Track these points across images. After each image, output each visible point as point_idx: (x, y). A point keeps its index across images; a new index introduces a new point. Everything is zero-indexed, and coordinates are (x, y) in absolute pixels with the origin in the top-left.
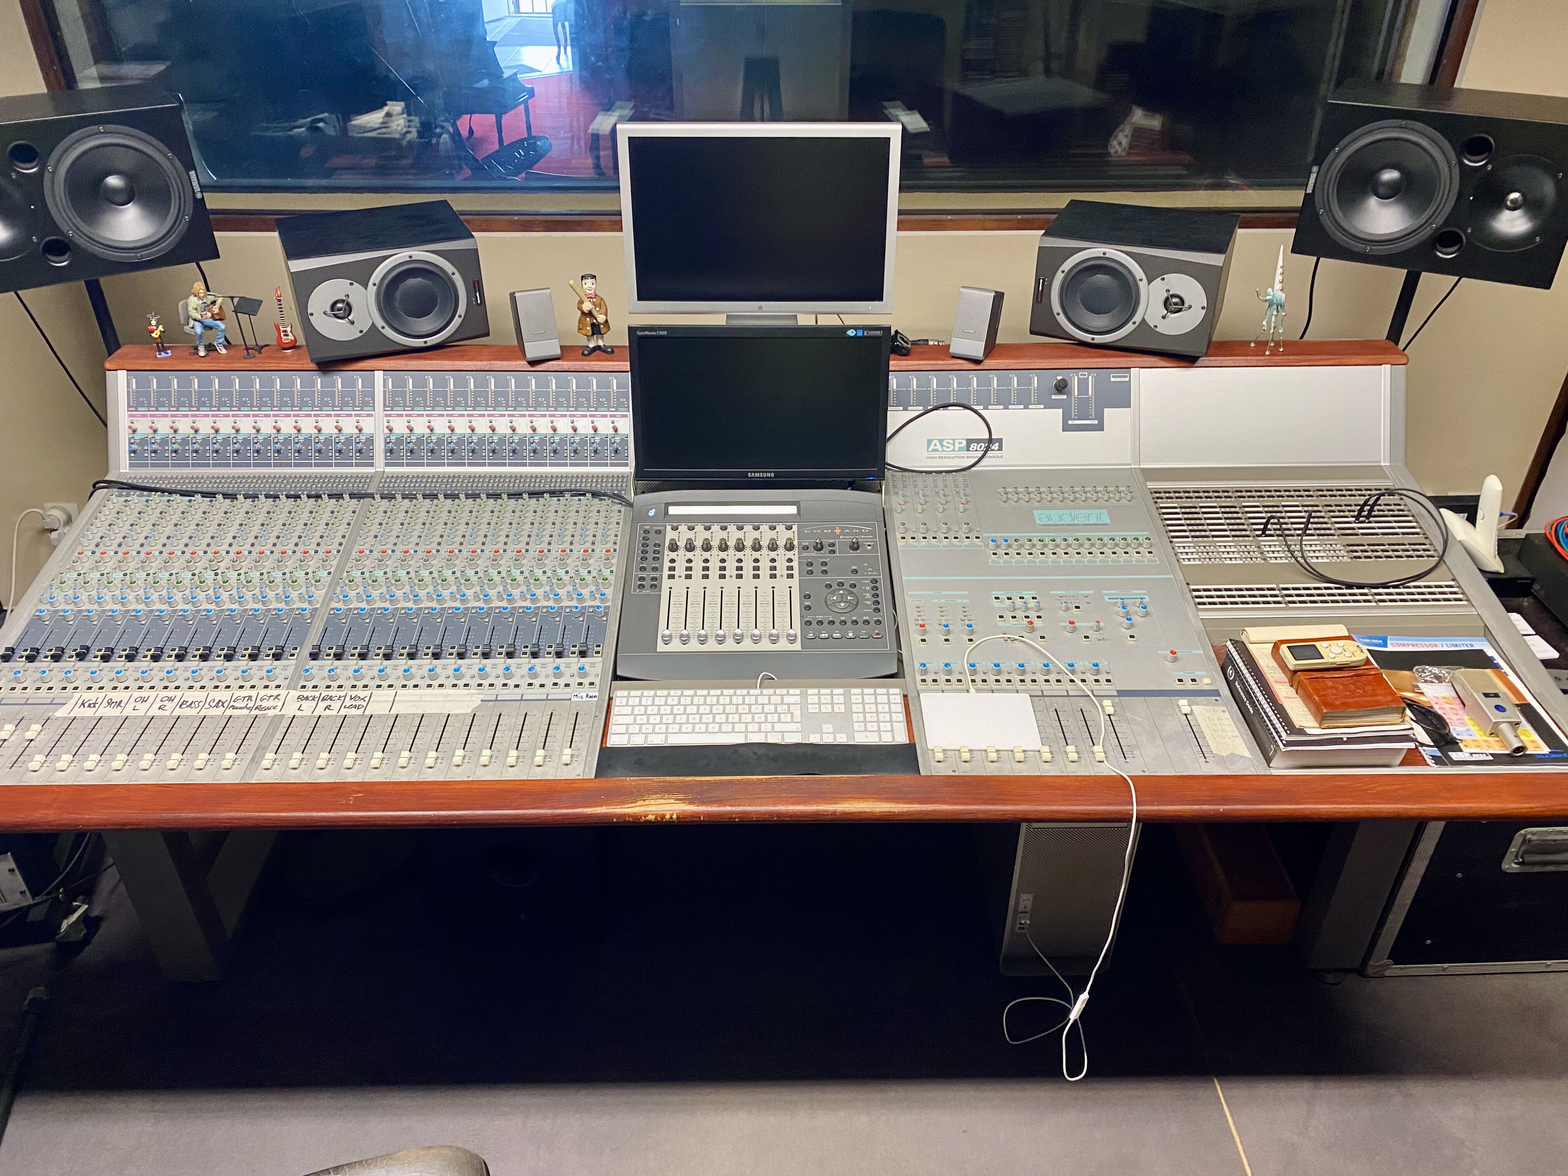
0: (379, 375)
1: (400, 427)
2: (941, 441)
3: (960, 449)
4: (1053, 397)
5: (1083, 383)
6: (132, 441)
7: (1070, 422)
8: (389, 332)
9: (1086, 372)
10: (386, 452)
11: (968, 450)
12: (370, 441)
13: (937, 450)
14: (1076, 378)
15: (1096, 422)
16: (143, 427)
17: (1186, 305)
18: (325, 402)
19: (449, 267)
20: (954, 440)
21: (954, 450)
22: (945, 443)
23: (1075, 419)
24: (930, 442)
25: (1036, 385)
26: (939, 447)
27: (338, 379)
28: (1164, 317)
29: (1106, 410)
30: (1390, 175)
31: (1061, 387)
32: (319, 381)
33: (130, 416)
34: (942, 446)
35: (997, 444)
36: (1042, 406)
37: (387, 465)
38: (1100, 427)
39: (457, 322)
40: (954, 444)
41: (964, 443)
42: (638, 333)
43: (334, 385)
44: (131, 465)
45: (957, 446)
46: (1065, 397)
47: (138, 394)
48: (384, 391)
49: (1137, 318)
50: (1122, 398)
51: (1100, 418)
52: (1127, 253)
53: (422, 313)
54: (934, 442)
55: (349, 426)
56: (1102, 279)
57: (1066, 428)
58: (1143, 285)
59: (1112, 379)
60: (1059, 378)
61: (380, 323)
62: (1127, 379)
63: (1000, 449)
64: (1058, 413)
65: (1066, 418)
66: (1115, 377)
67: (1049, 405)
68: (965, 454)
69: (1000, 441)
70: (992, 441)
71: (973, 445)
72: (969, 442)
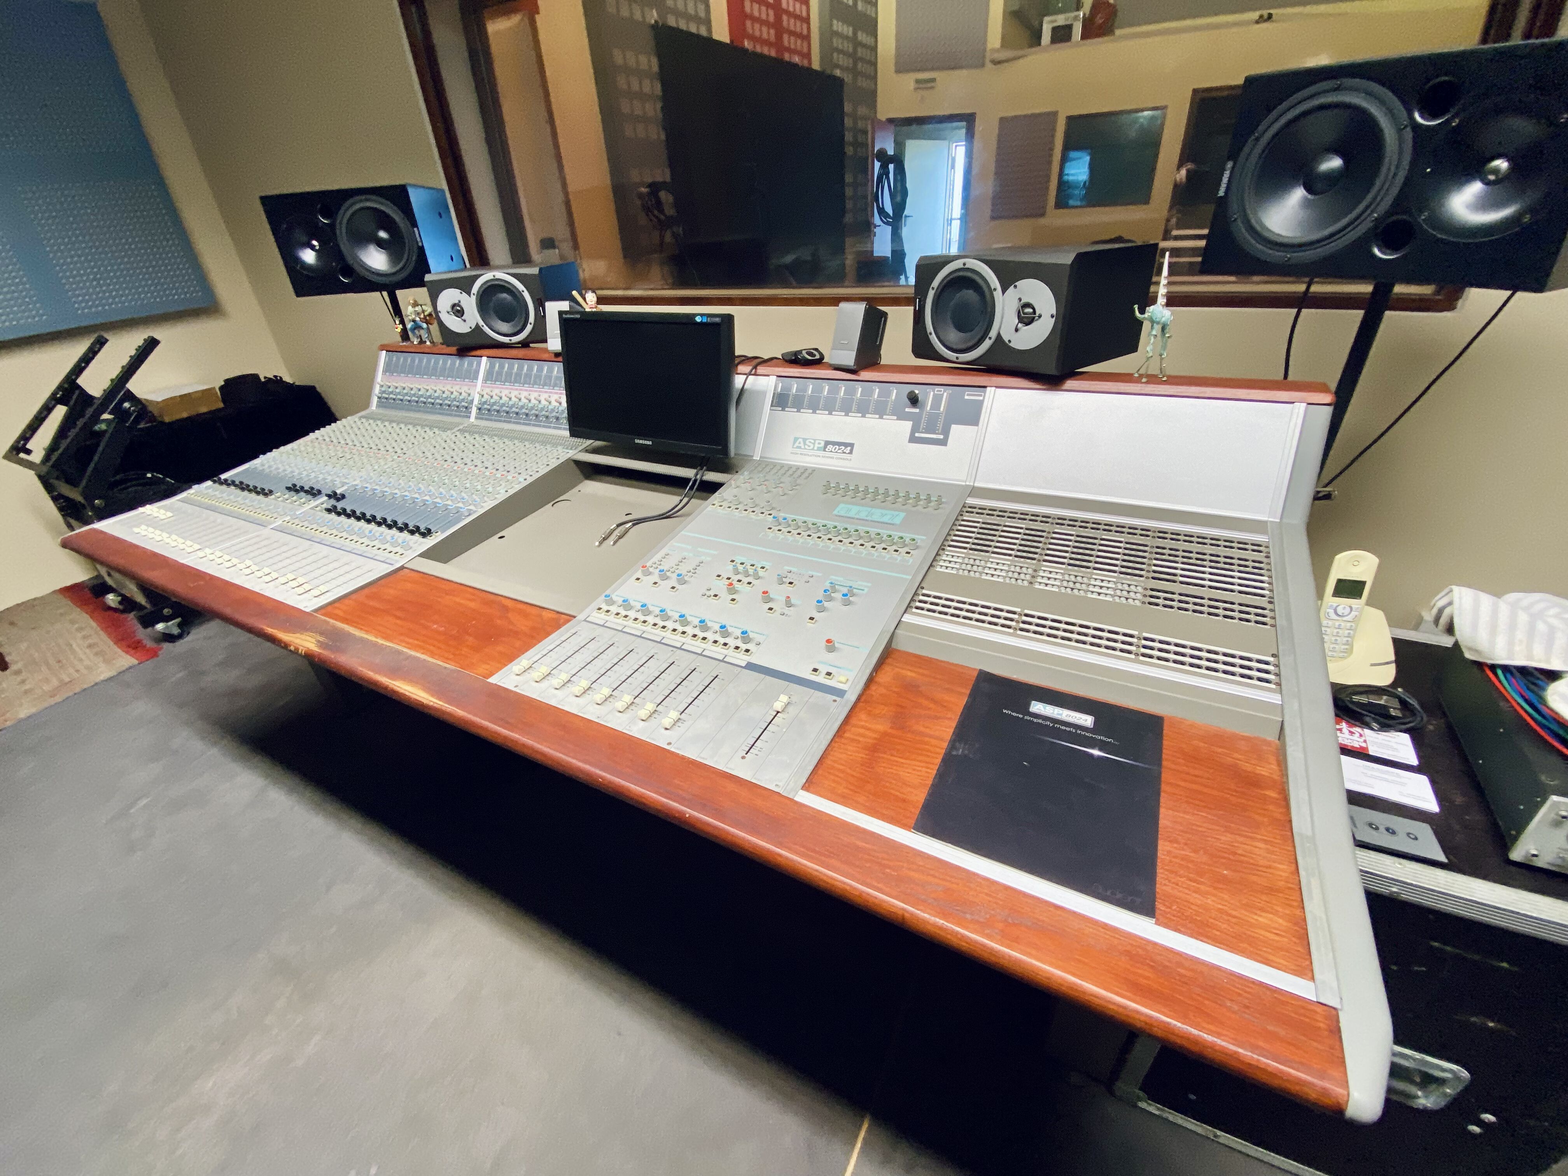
0: (484, 359)
1: (487, 394)
2: (805, 440)
3: (819, 449)
4: (907, 410)
5: (937, 399)
6: (380, 392)
7: (917, 435)
8: (486, 329)
9: (942, 389)
11: (825, 450)
12: (471, 402)
13: (800, 447)
14: (932, 393)
15: (941, 437)
16: (386, 384)
17: (1038, 314)
18: (458, 376)
19: (520, 286)
20: (815, 440)
21: (813, 449)
22: (807, 442)
23: (922, 432)
24: (796, 439)
25: (893, 397)
26: (802, 445)
27: (467, 361)
28: (1018, 331)
29: (954, 427)
31: (914, 400)
32: (458, 361)
33: (382, 377)
34: (805, 444)
35: (849, 448)
36: (895, 418)
37: (475, 417)
38: (943, 443)
40: (814, 444)
41: (822, 443)
42: (564, 316)
43: (463, 364)
44: (377, 404)
45: (817, 445)
46: (917, 410)
48: (485, 370)
49: (993, 334)
50: (972, 416)
51: (946, 432)
53: (506, 319)
54: (800, 440)
55: (465, 392)
57: (913, 439)
58: (998, 296)
59: (966, 397)
60: (916, 392)
62: (981, 398)
63: (851, 452)
64: (908, 425)
65: (914, 430)
66: (969, 395)
67: (902, 417)
68: (822, 453)
69: (852, 445)
70: (846, 445)
71: (830, 447)
72: (827, 443)
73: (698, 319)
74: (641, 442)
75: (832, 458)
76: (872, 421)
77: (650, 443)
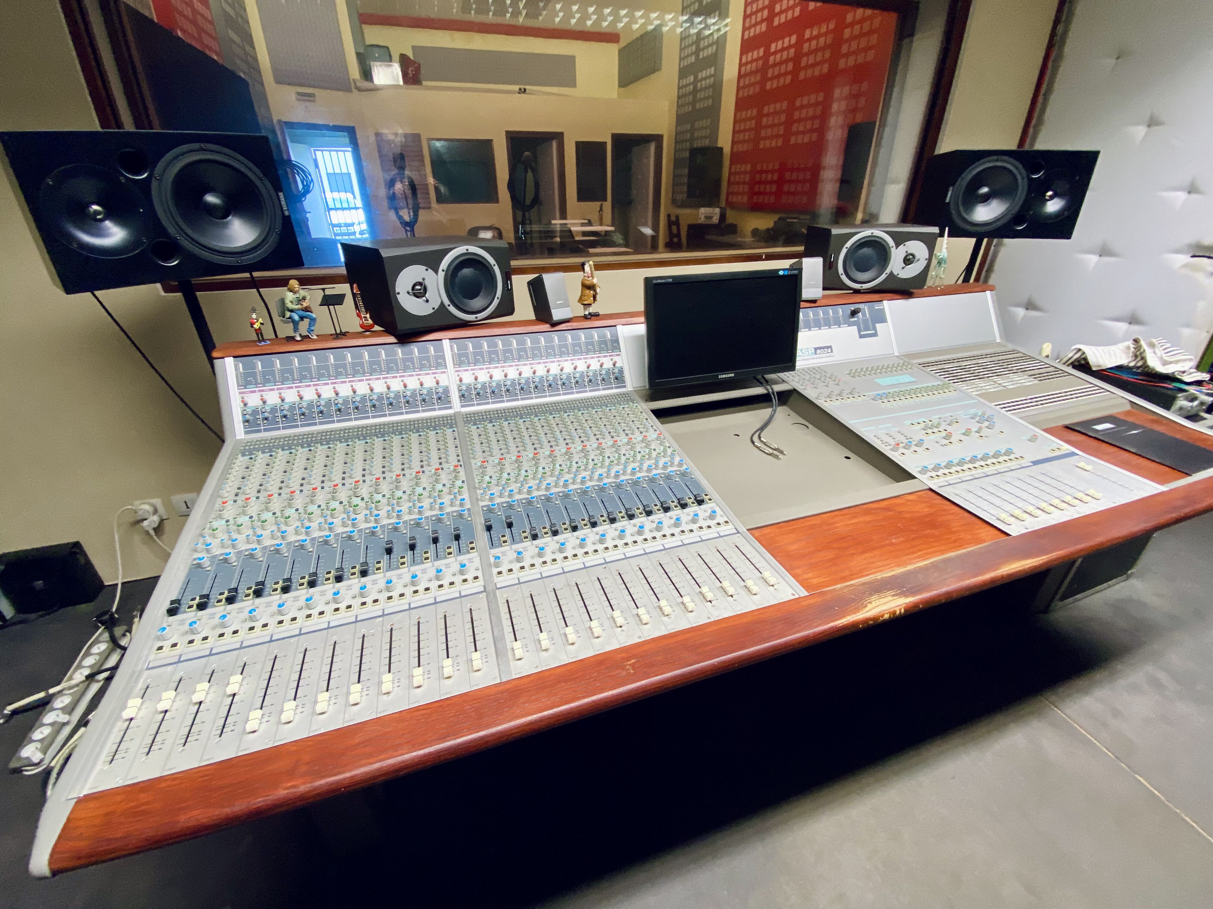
0: (446, 343)
1: (468, 378)
2: (801, 350)
3: (812, 354)
4: (851, 320)
6: (245, 413)
7: (862, 333)
8: (452, 309)
9: (864, 305)
10: (460, 397)
11: (816, 354)
12: (446, 390)
13: (800, 356)
14: (860, 308)
15: (874, 332)
16: (254, 401)
17: (916, 259)
18: (407, 366)
19: (491, 260)
20: (808, 349)
21: (809, 355)
22: (804, 351)
23: (864, 331)
25: (841, 314)
27: (415, 349)
28: (903, 268)
29: (877, 325)
30: (985, 190)
31: (854, 313)
32: (399, 351)
33: (240, 393)
34: (802, 353)
35: (830, 349)
36: (847, 325)
37: (462, 406)
38: (875, 335)
39: (496, 302)
40: (808, 351)
41: (813, 351)
42: (653, 281)
43: (412, 353)
44: (246, 433)
45: (810, 352)
46: (856, 319)
47: (246, 375)
48: (452, 354)
49: (888, 271)
50: (882, 318)
51: (875, 329)
52: (884, 231)
53: (473, 295)
55: (429, 382)
56: (866, 251)
57: (861, 336)
58: (893, 250)
59: (876, 308)
60: (853, 309)
61: (447, 302)
62: (882, 307)
63: (832, 351)
64: (855, 328)
65: (859, 331)
66: (877, 306)
67: (850, 325)
68: (815, 356)
69: (830, 347)
70: (828, 347)
71: (818, 351)
72: (816, 349)
73: (781, 273)
74: (724, 376)
75: (822, 357)
76: (835, 331)
77: (733, 375)
